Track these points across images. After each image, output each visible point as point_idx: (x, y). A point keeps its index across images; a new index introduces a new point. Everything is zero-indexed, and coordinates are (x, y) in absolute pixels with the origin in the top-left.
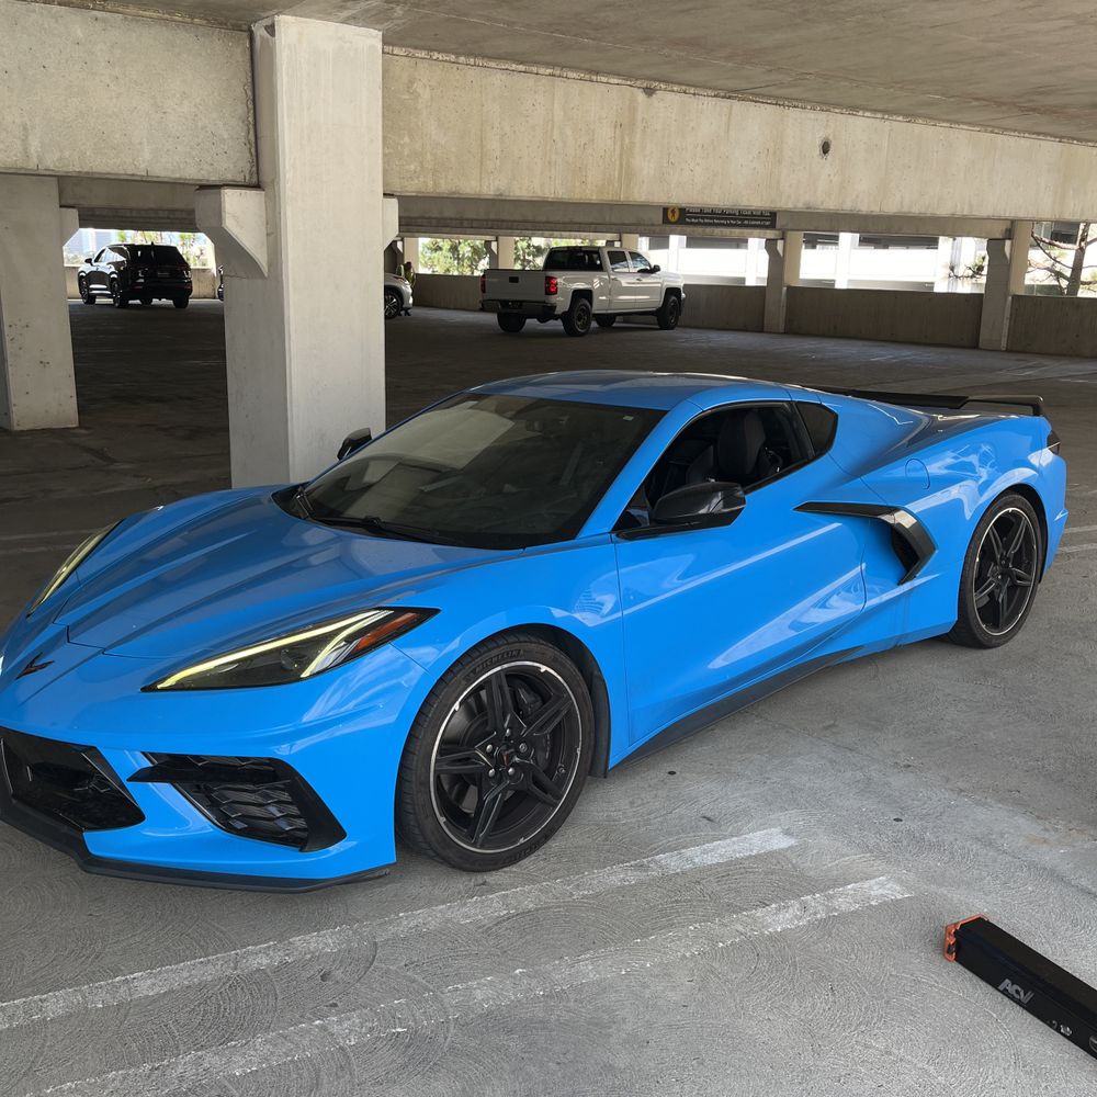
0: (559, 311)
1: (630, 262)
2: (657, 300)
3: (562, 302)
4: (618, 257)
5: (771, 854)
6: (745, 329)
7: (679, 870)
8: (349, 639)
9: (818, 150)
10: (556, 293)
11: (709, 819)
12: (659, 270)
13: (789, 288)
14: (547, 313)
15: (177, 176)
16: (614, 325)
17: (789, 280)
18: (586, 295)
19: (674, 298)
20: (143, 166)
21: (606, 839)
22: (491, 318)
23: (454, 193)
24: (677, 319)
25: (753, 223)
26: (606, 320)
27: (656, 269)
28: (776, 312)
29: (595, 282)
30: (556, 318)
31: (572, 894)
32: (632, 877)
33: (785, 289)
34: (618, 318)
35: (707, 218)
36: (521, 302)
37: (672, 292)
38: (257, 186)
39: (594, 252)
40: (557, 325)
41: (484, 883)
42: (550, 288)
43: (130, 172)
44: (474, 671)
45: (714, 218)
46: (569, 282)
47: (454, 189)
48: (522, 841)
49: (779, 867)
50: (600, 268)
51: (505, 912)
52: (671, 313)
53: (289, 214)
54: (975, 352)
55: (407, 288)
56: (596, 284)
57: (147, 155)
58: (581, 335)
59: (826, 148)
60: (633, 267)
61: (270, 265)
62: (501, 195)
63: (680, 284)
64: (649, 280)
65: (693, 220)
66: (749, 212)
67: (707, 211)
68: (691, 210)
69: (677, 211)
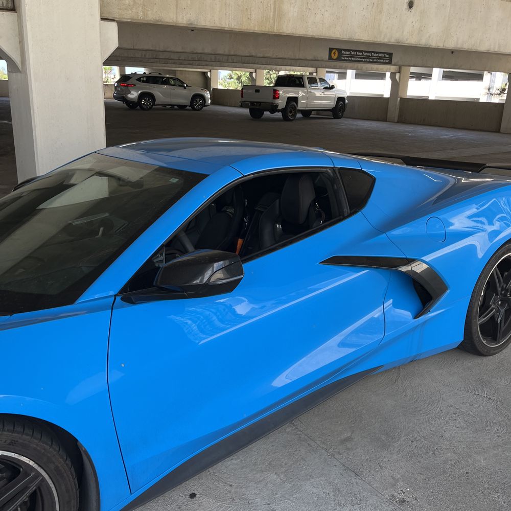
0: (280, 108)
1: (319, 84)
2: (331, 103)
3: (281, 103)
4: (312, 81)
6: (377, 120)
9: (406, 6)
10: (278, 98)
12: (334, 88)
13: (401, 98)
14: (274, 109)
16: (311, 116)
17: (401, 95)
18: (295, 99)
19: (341, 103)
22: (246, 111)
23: (158, 21)
24: (343, 114)
25: (379, 61)
26: (307, 113)
27: (332, 87)
28: (394, 112)
29: (300, 93)
30: (278, 111)
33: (399, 99)
34: (313, 112)
35: (353, 57)
36: (260, 103)
37: (341, 99)
38: (13, 9)
39: (300, 78)
40: (279, 115)
42: (276, 95)
45: (356, 58)
46: (285, 93)
47: (157, 19)
50: (301, 85)
52: (340, 110)
54: (497, 134)
55: (208, 95)
58: (291, 120)
59: (411, 5)
60: (320, 86)
62: (191, 24)
63: (345, 96)
64: (329, 93)
65: (345, 58)
66: (377, 55)
67: (353, 53)
68: (345, 53)
69: (337, 52)
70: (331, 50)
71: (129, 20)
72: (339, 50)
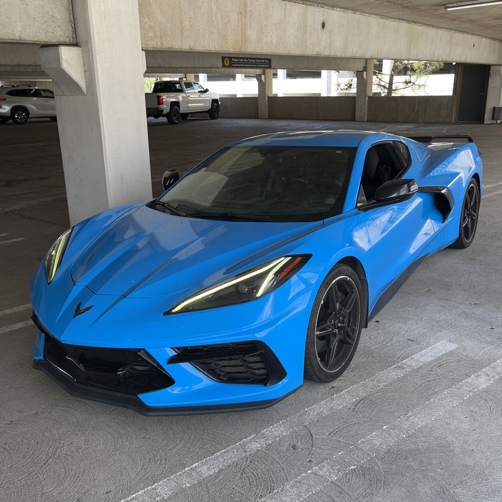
0: (165, 112)
1: (194, 88)
2: (208, 106)
3: (166, 108)
4: (189, 85)
5: (452, 352)
6: (250, 118)
7: (418, 366)
8: (276, 274)
9: (320, 27)
10: (162, 103)
11: (411, 340)
12: (208, 91)
13: (269, 97)
14: (158, 114)
15: (36, 39)
16: (188, 118)
17: (268, 94)
18: (176, 104)
19: (216, 104)
20: (17, 35)
21: (373, 357)
23: (170, 48)
24: (218, 115)
25: (261, 66)
26: (184, 116)
27: (207, 91)
28: (264, 108)
29: (180, 97)
30: (164, 116)
31: (379, 386)
32: (400, 373)
33: (267, 98)
34: (189, 115)
35: (242, 64)
37: (215, 101)
38: (77, 45)
39: (174, 83)
40: (163, 119)
41: (333, 387)
42: (160, 102)
43: (11, 38)
44: (327, 284)
45: (244, 64)
46: (168, 98)
47: (170, 46)
48: (343, 364)
49: (460, 358)
50: (181, 91)
51: (355, 400)
52: (215, 112)
53: (98, 59)
54: (352, 122)
56: (181, 99)
57: (19, 28)
58: (176, 124)
59: (323, 26)
60: (196, 90)
61: (87, 88)
62: (191, 49)
63: (217, 97)
64: (204, 96)
65: (236, 65)
66: (259, 61)
67: (241, 60)
68: (235, 60)
69: (228, 60)
70: (223, 58)
71: (152, 49)
72: (230, 58)
